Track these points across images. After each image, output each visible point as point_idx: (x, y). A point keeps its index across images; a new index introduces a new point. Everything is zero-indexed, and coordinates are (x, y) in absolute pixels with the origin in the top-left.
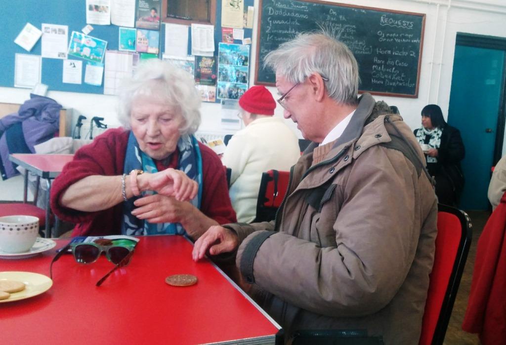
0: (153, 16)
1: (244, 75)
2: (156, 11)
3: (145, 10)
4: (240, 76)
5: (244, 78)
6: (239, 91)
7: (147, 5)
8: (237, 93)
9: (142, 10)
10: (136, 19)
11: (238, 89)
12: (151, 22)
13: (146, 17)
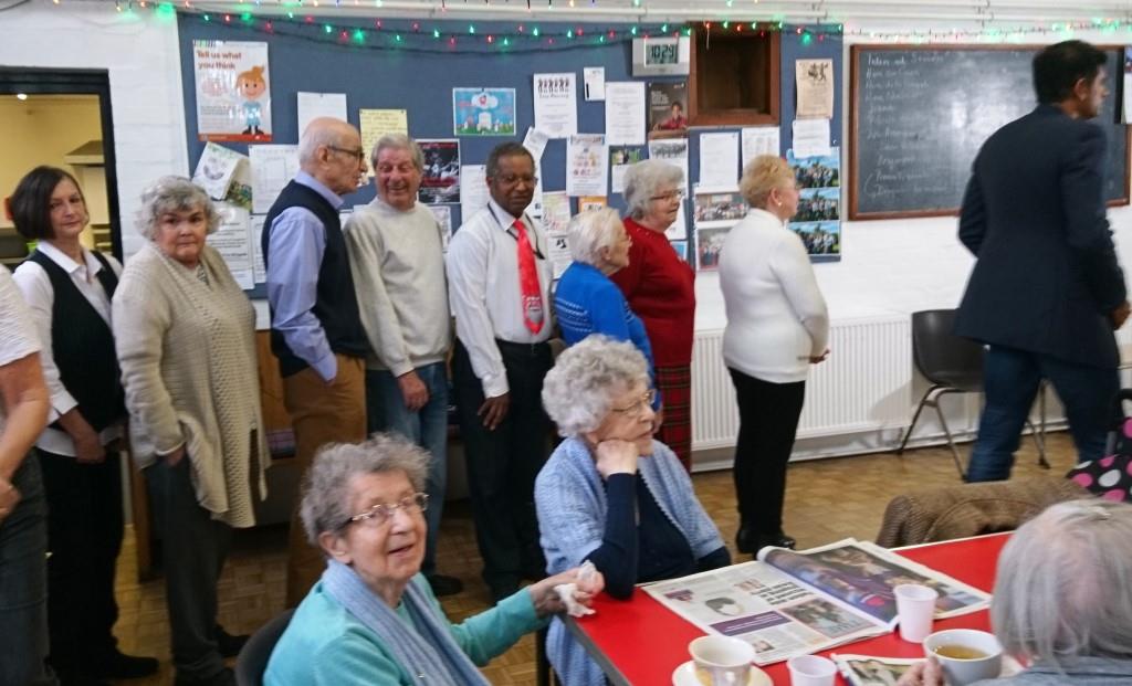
0: (676, 117)
1: (833, 204)
2: (681, 108)
3: (663, 108)
4: (826, 208)
5: (834, 209)
6: (825, 237)
7: (665, 100)
8: (822, 242)
9: (658, 108)
10: (648, 128)
11: (823, 233)
12: (673, 129)
13: (665, 122)
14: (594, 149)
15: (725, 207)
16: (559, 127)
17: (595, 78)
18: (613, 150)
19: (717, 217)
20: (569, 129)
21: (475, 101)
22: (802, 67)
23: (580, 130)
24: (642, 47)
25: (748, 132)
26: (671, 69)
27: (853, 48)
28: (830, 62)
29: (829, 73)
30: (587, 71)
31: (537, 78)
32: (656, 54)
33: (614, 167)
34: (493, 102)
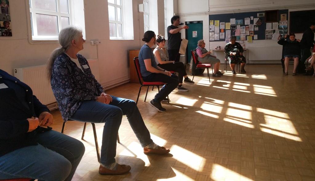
1: (286, 32)
14: (252, 26)
15: (270, 32)
16: (247, 23)
17: (252, 18)
18: (254, 26)
19: (269, 33)
20: (249, 23)
21: (238, 21)
22: (281, 15)
23: (250, 24)
24: (258, 14)
25: (273, 23)
26: (262, 16)
27: (290, 12)
28: (286, 14)
29: (286, 16)
30: (251, 17)
31: (245, 18)
32: (260, 15)
33: (255, 28)
34: (240, 21)
